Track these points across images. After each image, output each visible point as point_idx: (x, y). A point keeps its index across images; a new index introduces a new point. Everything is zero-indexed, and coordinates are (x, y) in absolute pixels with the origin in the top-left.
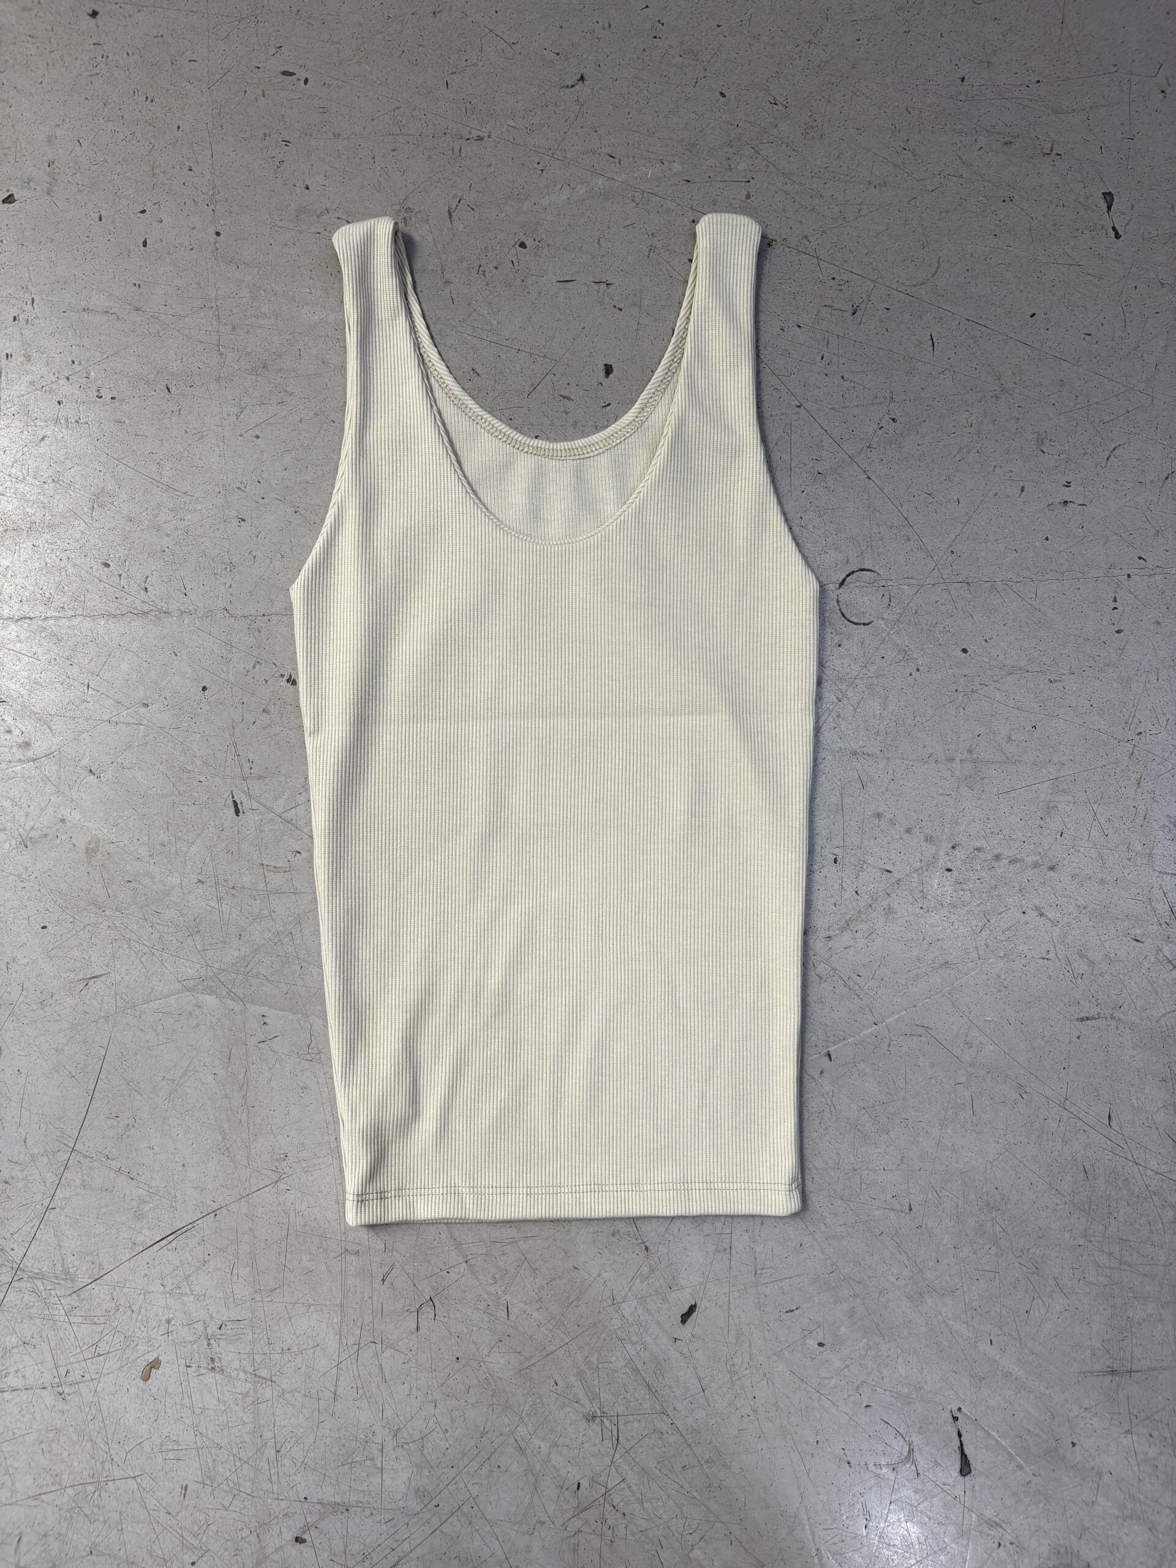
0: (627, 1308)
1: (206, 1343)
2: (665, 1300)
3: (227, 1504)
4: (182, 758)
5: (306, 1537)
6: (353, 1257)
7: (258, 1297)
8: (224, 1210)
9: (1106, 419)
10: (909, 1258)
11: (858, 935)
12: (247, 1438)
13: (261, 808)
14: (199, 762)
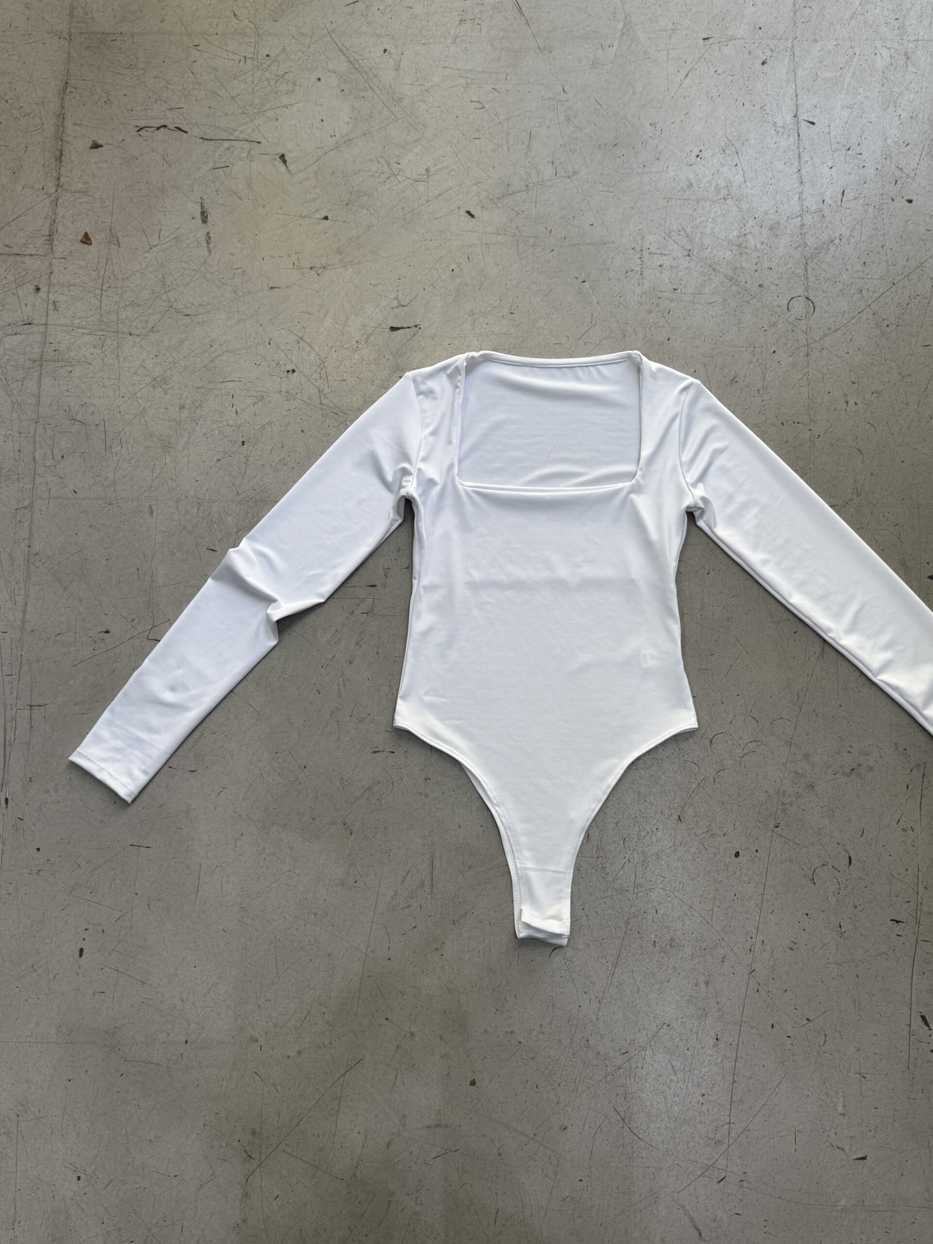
0: (474, 188)
1: (472, 18)
2: (477, 205)
3: (404, 23)
4: (729, 18)
5: (386, 53)
6: (504, 77)
7: (491, 39)
8: (528, 27)
9: (889, 424)
10: (489, 311)
11: (640, 298)
12: (431, 33)
13: (706, 49)
14: (727, 25)
